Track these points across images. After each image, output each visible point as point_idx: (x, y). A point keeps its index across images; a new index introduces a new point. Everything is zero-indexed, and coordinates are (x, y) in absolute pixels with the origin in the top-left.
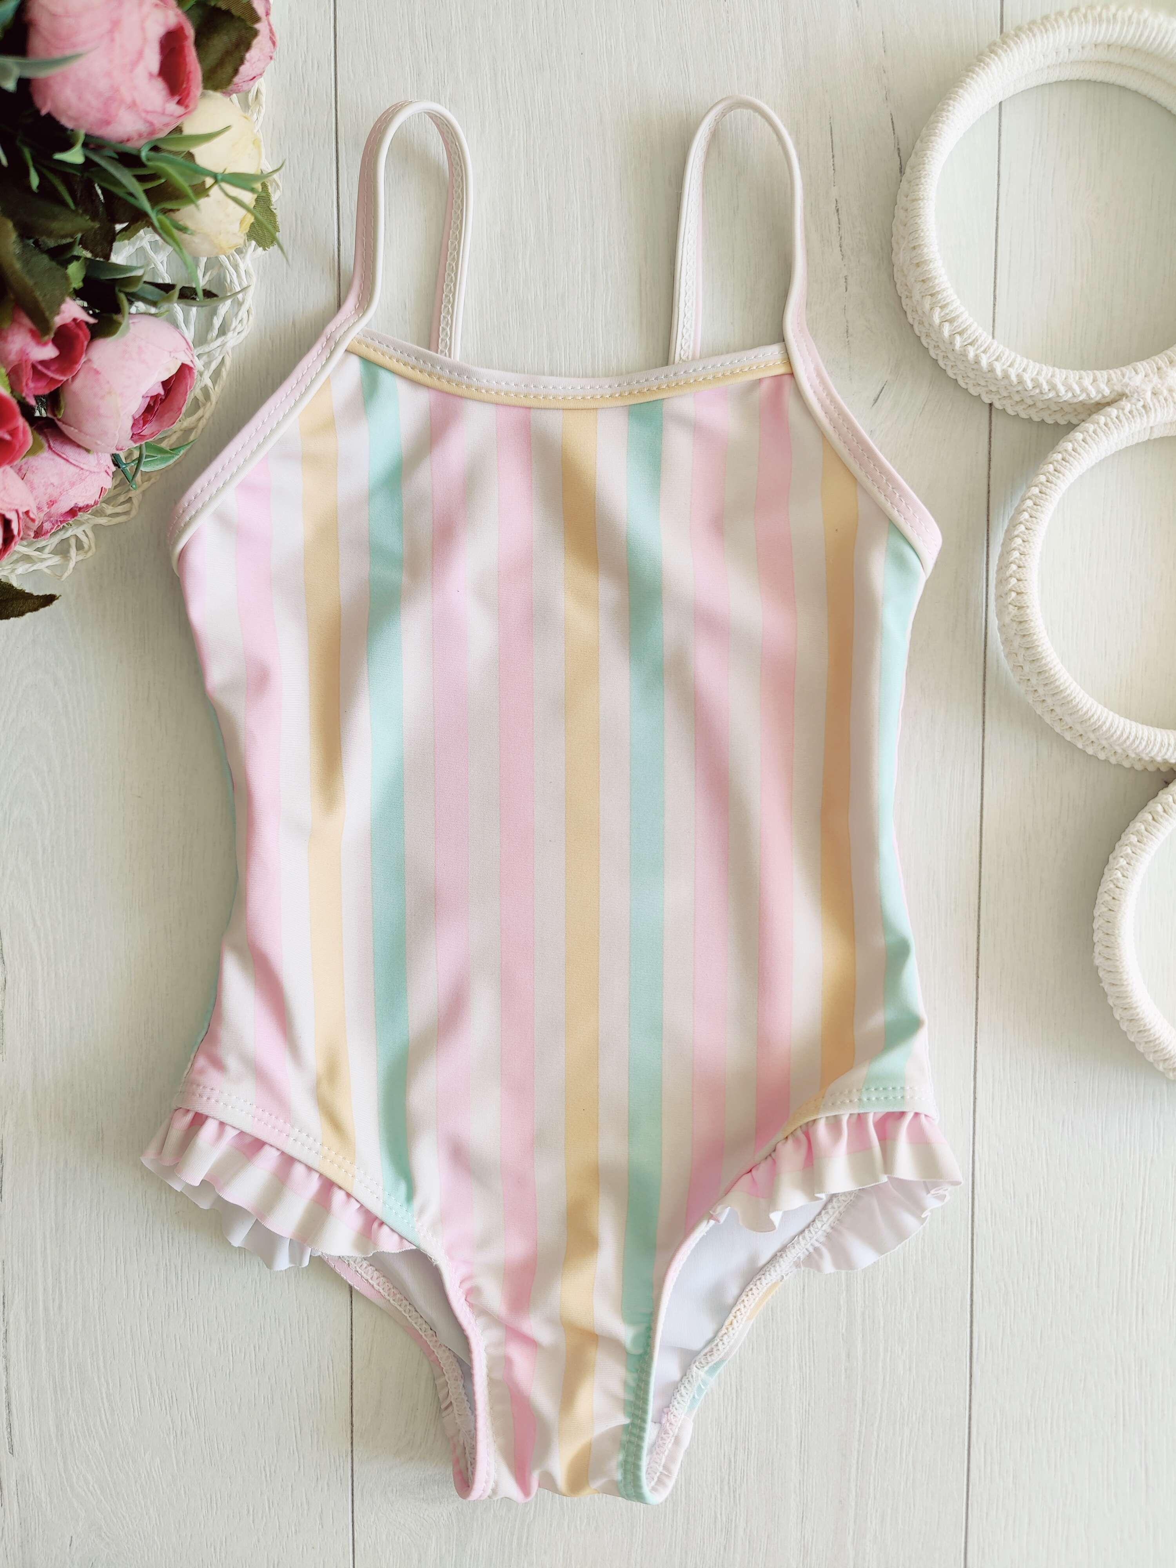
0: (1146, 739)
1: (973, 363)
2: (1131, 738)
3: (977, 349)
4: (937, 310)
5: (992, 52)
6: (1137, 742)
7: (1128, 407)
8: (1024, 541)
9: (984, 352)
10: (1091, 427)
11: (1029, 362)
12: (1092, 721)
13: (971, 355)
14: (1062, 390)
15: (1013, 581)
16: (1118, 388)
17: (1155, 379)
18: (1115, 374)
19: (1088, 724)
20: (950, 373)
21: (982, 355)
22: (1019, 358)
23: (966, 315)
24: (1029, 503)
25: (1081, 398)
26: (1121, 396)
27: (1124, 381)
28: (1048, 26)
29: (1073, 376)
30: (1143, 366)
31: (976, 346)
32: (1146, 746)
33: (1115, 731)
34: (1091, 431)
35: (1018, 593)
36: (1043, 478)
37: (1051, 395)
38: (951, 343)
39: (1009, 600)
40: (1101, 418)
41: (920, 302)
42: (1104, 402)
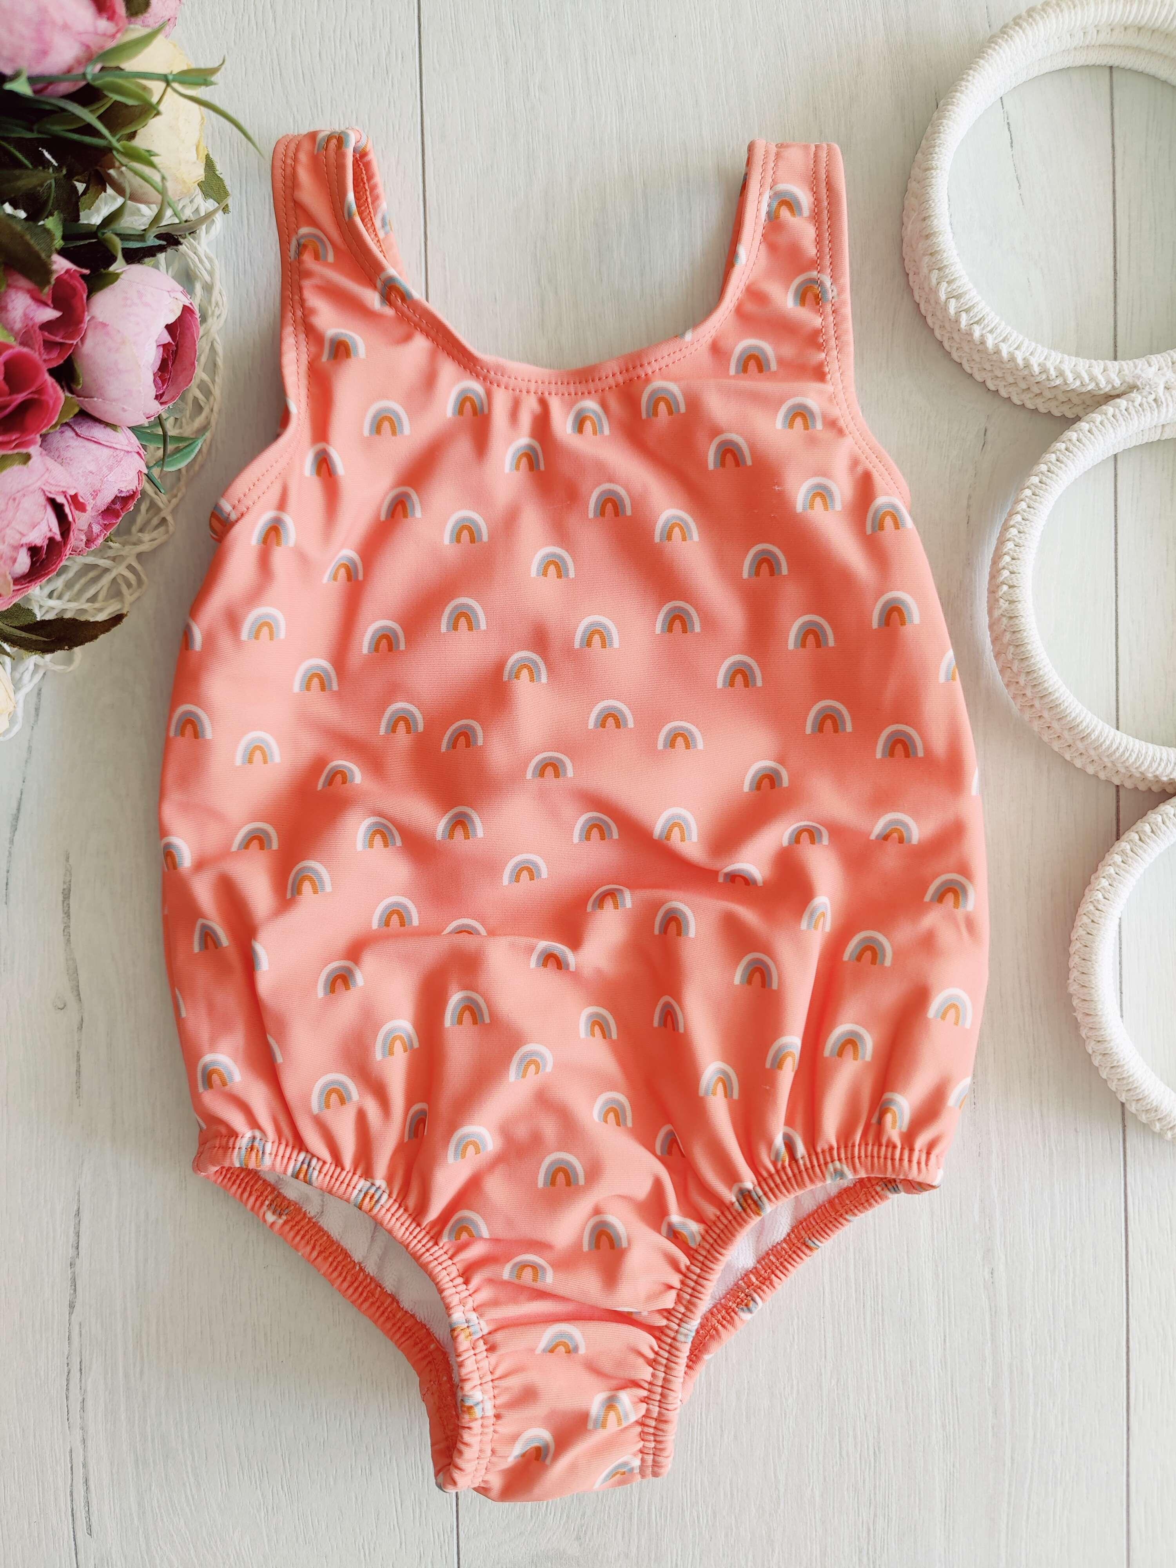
0: (1136, 752)
1: (978, 343)
2: (1121, 750)
3: (983, 328)
4: (944, 285)
5: (1017, 24)
6: (1127, 755)
7: (1139, 399)
8: (1019, 532)
9: (991, 332)
10: (1097, 417)
11: (1037, 347)
12: (1080, 728)
13: (977, 334)
14: (1070, 377)
15: (1006, 573)
16: (1130, 380)
17: (1169, 374)
18: (1127, 365)
19: (1076, 731)
20: (955, 355)
21: (988, 335)
22: (1027, 342)
23: (974, 292)
24: (1028, 492)
25: (1089, 388)
26: (1133, 388)
27: (1136, 372)
29: (1082, 365)
30: (1157, 360)
31: (982, 326)
32: (1136, 759)
33: (1105, 741)
34: (1098, 423)
35: (1011, 587)
36: (1043, 468)
37: (1058, 382)
38: (957, 321)
39: (1000, 593)
40: (1109, 409)
41: (927, 278)
42: (1114, 393)
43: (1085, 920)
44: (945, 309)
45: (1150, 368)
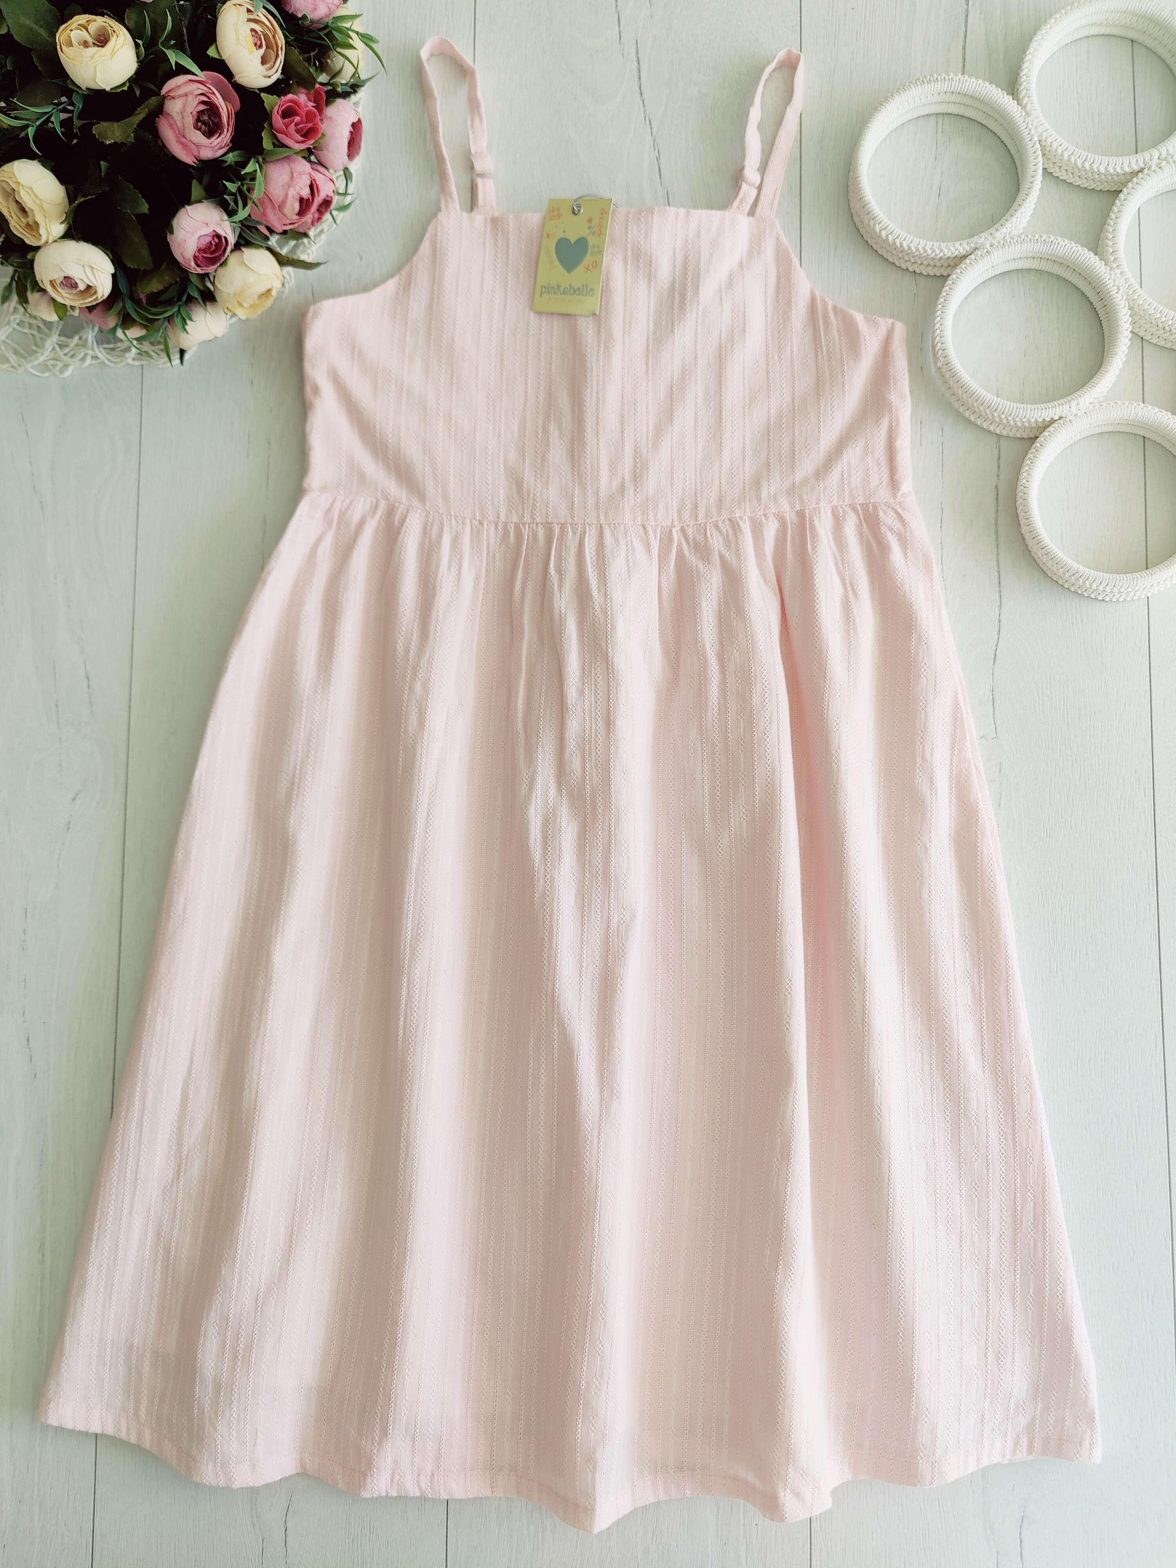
4: (877, 225)
7: (979, 254)
13: (898, 244)
16: (973, 245)
17: (990, 238)
18: (971, 241)
23: (891, 225)
24: (940, 306)
25: (956, 254)
26: (976, 249)
27: (975, 242)
28: (906, 88)
29: (950, 245)
34: (964, 269)
35: (943, 350)
36: (944, 294)
37: (941, 254)
38: (888, 240)
39: (939, 355)
40: (967, 261)
41: (868, 225)
42: (967, 254)
44: (880, 236)
45: (981, 239)
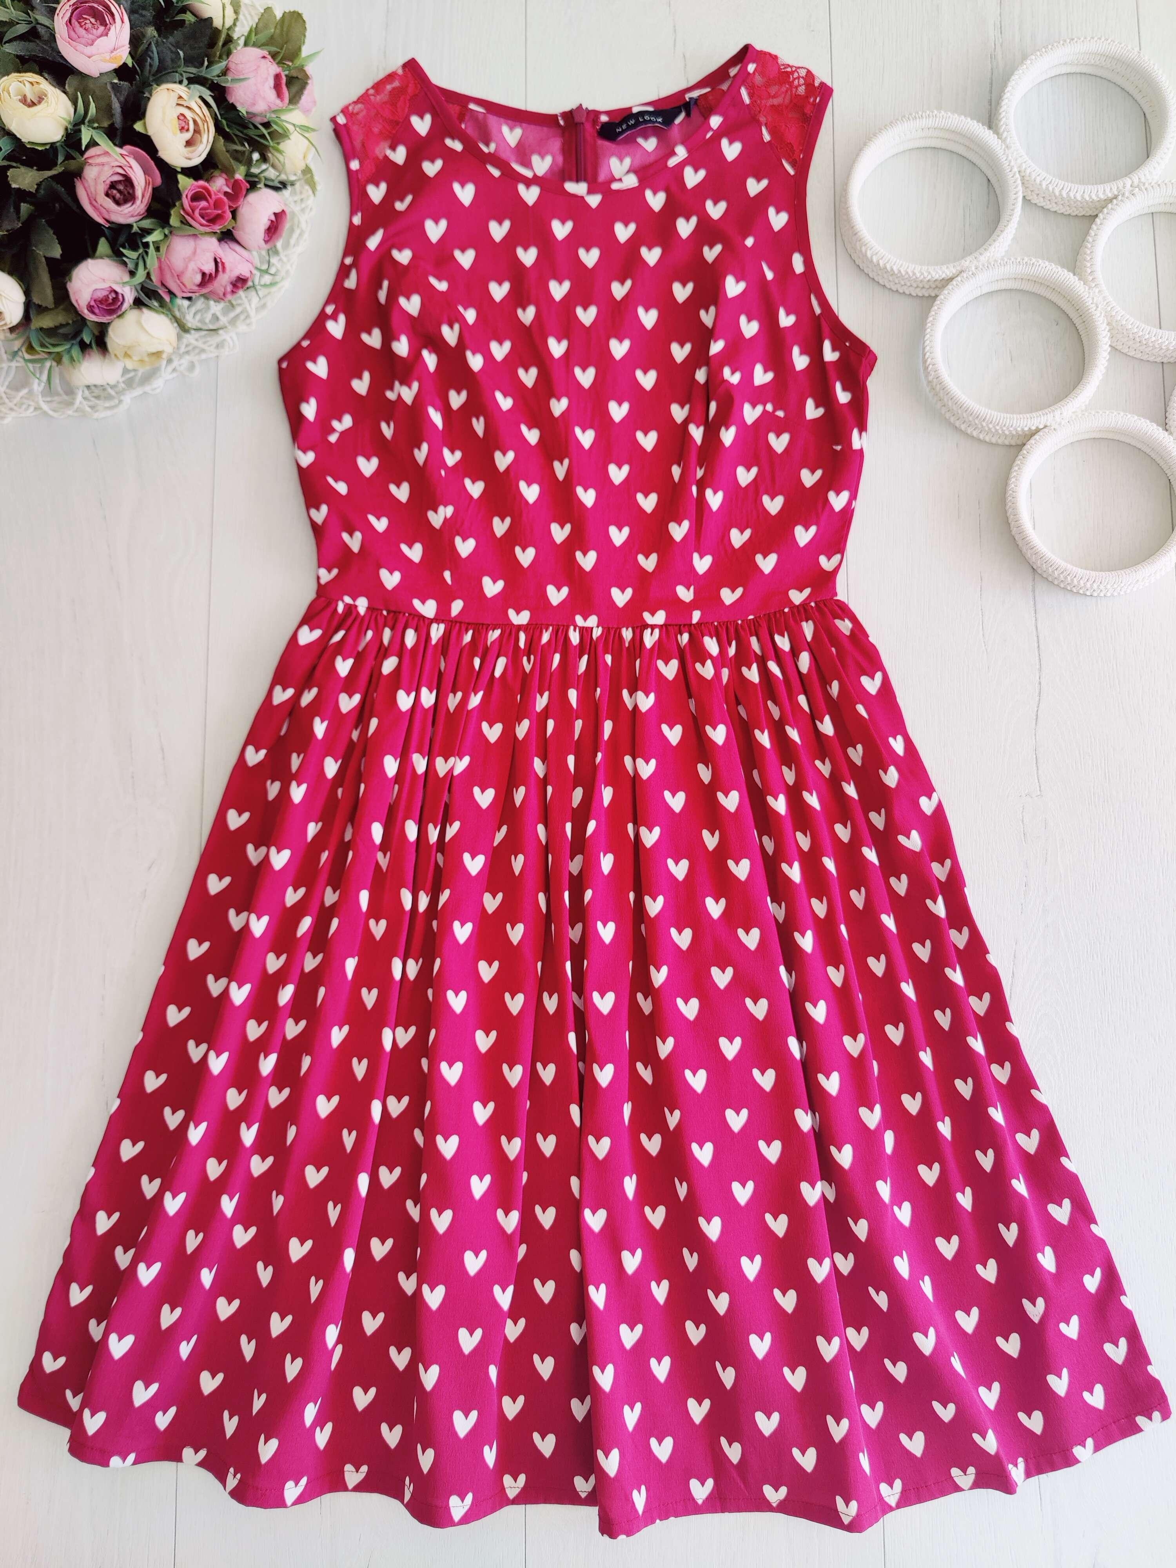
5: (870, 140)
7: (965, 276)
8: (930, 342)
9: (894, 265)
10: (950, 287)
14: (934, 274)
15: (929, 360)
16: (959, 268)
17: (975, 262)
18: (957, 264)
20: (881, 282)
22: (910, 265)
23: (882, 250)
24: (929, 325)
25: (943, 276)
27: (961, 265)
28: (893, 125)
29: (937, 268)
30: (969, 259)
31: (890, 263)
32: (1012, 425)
34: (951, 290)
35: (933, 365)
36: (933, 313)
37: (929, 277)
38: (879, 264)
40: (954, 282)
43: (1010, 498)
45: (966, 263)
